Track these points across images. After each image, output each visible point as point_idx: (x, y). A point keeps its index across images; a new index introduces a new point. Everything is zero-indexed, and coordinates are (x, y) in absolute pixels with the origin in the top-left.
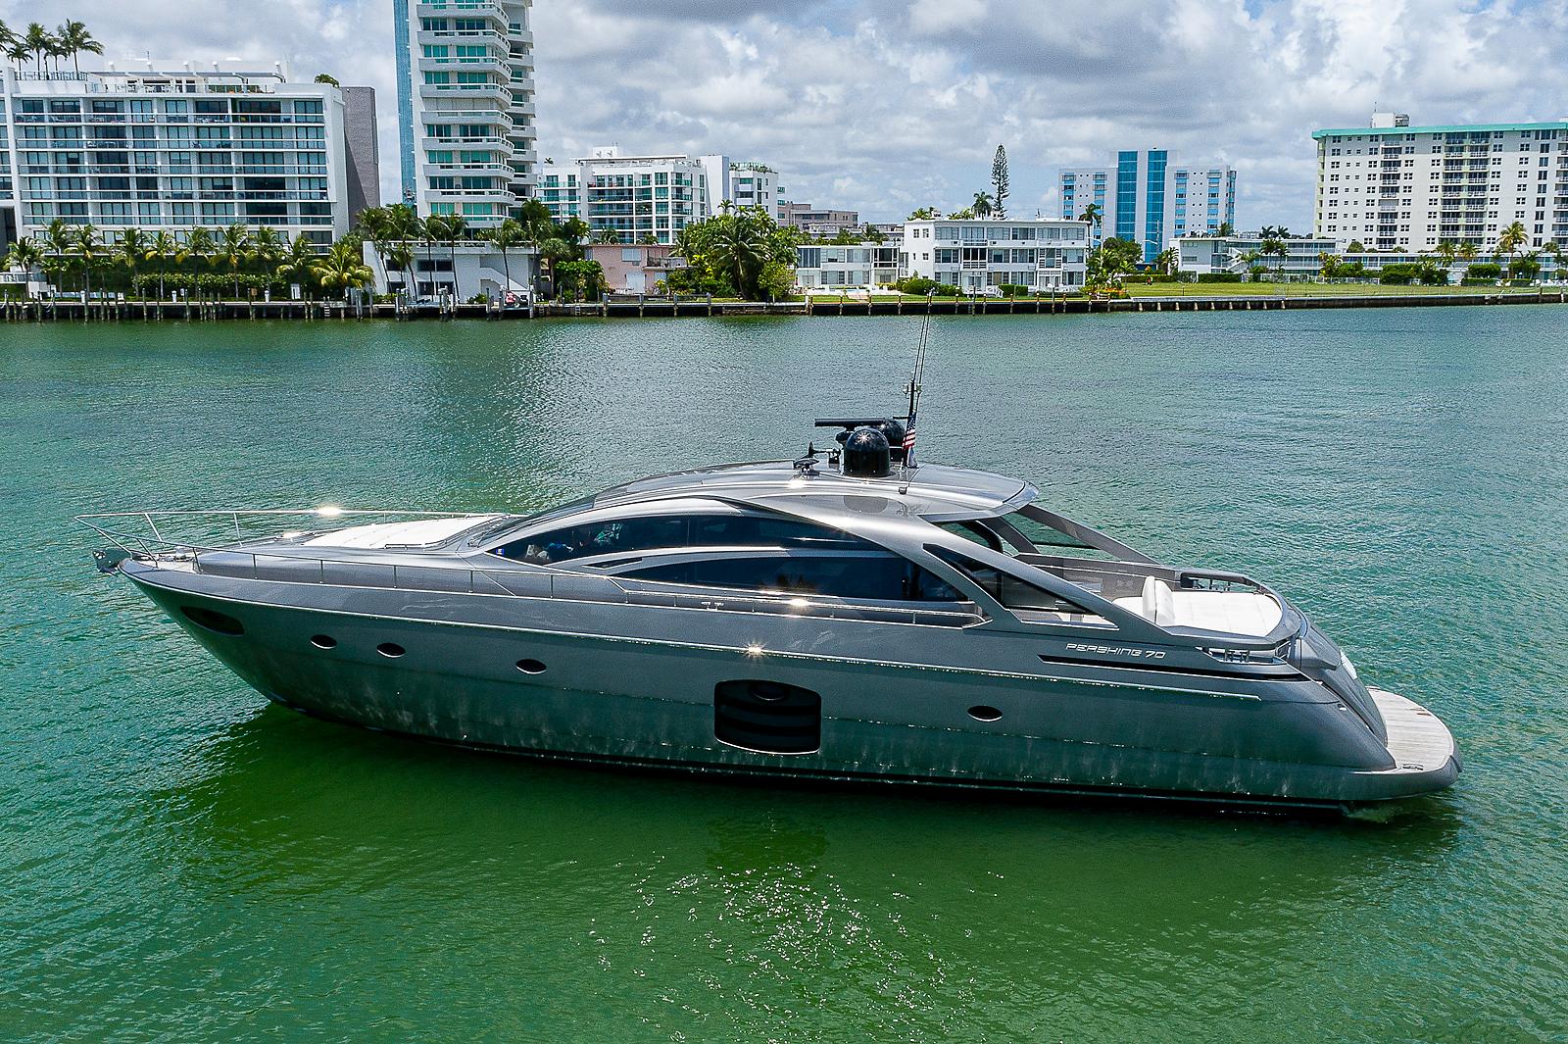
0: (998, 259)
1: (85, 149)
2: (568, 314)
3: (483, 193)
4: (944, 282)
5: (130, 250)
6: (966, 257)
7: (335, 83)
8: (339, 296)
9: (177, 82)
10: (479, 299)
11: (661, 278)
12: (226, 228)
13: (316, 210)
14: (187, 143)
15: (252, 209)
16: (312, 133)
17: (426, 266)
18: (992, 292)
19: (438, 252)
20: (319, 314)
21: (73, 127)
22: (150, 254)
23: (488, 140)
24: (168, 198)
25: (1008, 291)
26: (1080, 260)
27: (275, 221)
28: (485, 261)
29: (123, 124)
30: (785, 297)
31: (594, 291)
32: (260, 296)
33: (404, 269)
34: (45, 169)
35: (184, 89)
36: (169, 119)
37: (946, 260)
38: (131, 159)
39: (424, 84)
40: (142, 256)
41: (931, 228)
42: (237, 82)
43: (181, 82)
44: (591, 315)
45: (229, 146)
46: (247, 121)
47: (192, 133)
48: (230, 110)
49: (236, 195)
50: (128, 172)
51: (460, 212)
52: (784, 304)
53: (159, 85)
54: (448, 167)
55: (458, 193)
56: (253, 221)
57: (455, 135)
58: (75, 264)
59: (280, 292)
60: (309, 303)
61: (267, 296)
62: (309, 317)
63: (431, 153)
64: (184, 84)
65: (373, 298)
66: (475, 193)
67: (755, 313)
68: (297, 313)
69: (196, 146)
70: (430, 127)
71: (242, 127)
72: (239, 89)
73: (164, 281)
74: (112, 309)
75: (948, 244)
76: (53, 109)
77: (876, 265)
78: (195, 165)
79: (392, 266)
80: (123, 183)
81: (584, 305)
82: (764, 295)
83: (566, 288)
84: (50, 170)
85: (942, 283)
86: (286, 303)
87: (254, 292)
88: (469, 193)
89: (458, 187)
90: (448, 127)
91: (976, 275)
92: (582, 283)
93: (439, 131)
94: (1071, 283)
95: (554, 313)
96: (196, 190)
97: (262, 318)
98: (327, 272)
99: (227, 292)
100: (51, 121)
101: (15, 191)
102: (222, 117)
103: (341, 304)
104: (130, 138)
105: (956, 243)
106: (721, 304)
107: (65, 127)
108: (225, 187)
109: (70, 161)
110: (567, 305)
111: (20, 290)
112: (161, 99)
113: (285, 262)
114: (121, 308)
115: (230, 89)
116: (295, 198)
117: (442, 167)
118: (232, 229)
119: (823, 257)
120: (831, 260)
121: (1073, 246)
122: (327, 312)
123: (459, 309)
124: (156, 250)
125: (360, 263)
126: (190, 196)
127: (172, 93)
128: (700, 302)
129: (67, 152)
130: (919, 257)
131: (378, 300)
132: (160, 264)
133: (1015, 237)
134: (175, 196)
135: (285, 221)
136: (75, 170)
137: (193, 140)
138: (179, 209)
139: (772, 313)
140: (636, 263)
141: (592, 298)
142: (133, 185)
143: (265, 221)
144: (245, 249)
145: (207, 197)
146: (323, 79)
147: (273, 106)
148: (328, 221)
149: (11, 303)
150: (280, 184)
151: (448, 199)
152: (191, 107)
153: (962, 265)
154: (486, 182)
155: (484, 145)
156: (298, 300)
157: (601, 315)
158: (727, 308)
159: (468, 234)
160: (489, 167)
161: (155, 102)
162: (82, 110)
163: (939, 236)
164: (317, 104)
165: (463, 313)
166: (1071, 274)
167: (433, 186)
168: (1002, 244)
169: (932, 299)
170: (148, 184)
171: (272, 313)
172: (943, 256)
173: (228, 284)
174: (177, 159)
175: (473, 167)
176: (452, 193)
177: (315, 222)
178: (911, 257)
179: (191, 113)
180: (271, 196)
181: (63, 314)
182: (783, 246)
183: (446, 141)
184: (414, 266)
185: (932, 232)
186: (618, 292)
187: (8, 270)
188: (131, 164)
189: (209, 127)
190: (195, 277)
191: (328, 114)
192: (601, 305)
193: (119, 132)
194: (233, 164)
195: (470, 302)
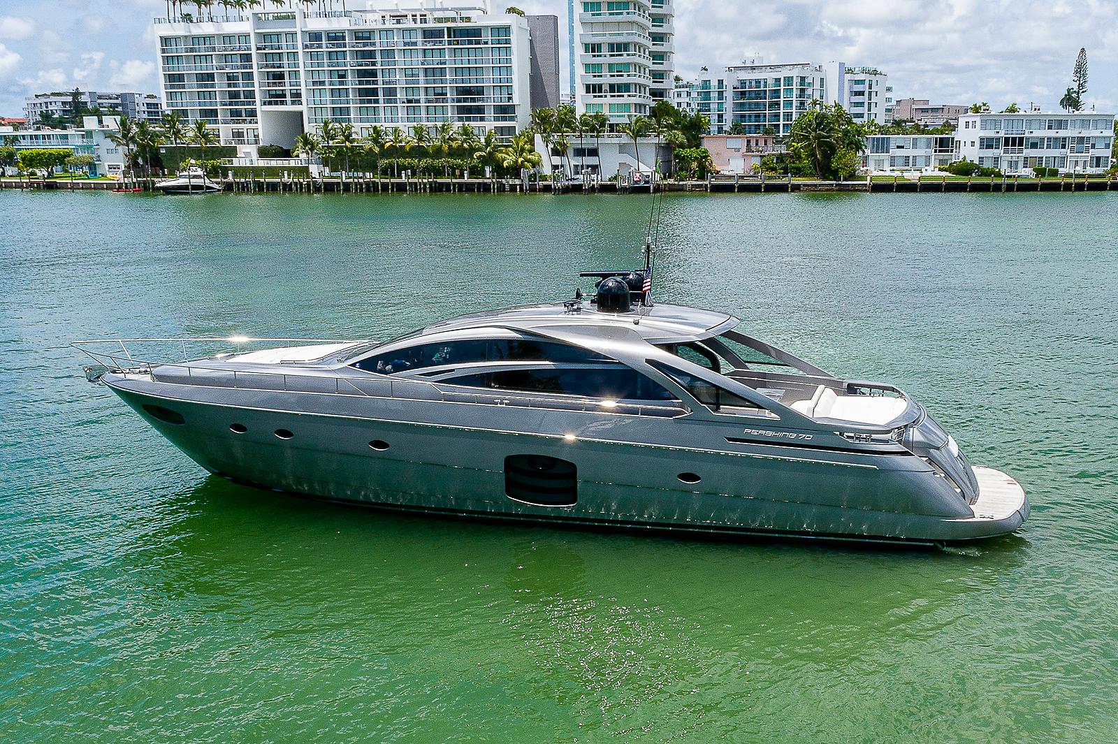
0: (1034, 146)
1: (349, 68)
2: (681, 189)
3: (623, 96)
4: (987, 165)
5: (375, 141)
6: (1006, 144)
7: (521, 13)
8: (517, 176)
9: (413, 16)
10: (615, 178)
11: (756, 162)
12: (439, 124)
13: (505, 111)
14: (417, 62)
15: (461, 110)
16: (503, 52)
17: (580, 152)
18: (1026, 173)
19: (588, 142)
20: (501, 188)
21: (341, 51)
22: (388, 144)
23: (628, 55)
24: (403, 102)
25: (1040, 172)
26: (1107, 146)
27: (475, 119)
28: (622, 148)
29: (374, 49)
30: (852, 176)
31: (703, 172)
32: (462, 176)
33: (563, 156)
34: (322, 83)
35: (419, 21)
36: (405, 44)
37: (990, 147)
38: (380, 74)
39: (583, 12)
40: (383, 146)
41: (978, 120)
42: (452, 14)
43: (416, 16)
44: (700, 191)
45: (445, 63)
46: (458, 44)
47: (421, 55)
48: (446, 36)
49: (449, 101)
50: (377, 84)
51: (606, 112)
52: (850, 183)
53: (399, 18)
54: (599, 76)
55: (606, 96)
56: (460, 119)
57: (605, 51)
58: (340, 153)
59: (475, 172)
60: (494, 180)
61: (466, 175)
62: (494, 191)
63: (587, 66)
64: (418, 17)
65: (540, 177)
66: (618, 96)
67: (827, 190)
68: (486, 188)
69: (423, 64)
70: (586, 45)
71: (455, 49)
72: (454, 20)
73: (398, 164)
74: (361, 184)
75: (991, 134)
76: (329, 38)
77: (935, 151)
78: (422, 78)
79: (556, 152)
80: (374, 92)
81: (694, 183)
82: (835, 174)
83: (681, 169)
84: (327, 83)
85: (985, 166)
86: (481, 181)
87: (457, 172)
88: (614, 96)
89: (605, 92)
90: (599, 45)
91: (1014, 159)
92: (694, 165)
93: (593, 48)
94: (1098, 166)
95: (672, 188)
96: (422, 97)
97: (463, 191)
98: (508, 157)
99: (439, 172)
100: (327, 47)
101: (304, 99)
102: (440, 42)
103: (517, 182)
104: (378, 59)
105: (998, 132)
106: (800, 182)
107: (336, 52)
108: (442, 94)
109: (340, 76)
110: (681, 183)
111: (304, 171)
112: (400, 29)
113: (479, 149)
114: (367, 184)
115: (447, 20)
116: (490, 101)
117: (595, 76)
118: (444, 125)
119: (892, 145)
120: (898, 147)
121: (1101, 135)
122: (507, 187)
123: (601, 185)
124: (392, 141)
125: (531, 151)
126: (418, 101)
127: (409, 24)
128: (784, 181)
129: (338, 70)
130: (968, 144)
131: (544, 178)
132: (395, 151)
133: (1050, 128)
134: (409, 101)
135: (482, 119)
136: (341, 83)
137: (421, 59)
138: (411, 111)
139: (840, 190)
140: (738, 150)
141: (702, 177)
142: (380, 93)
143: (468, 119)
144: (453, 140)
145: (429, 102)
146: (512, 10)
147: (476, 32)
148: (512, 119)
149: (296, 180)
150: (480, 91)
151: (598, 101)
152: (420, 34)
153: (1002, 151)
154: (626, 88)
155: (624, 59)
156: (488, 178)
157: (706, 190)
158: (804, 185)
159: (612, 128)
160: (629, 75)
161: (395, 31)
162: (347, 39)
163: (983, 128)
164: (507, 29)
165: (605, 189)
166: (1098, 159)
167: (588, 92)
168: (1038, 133)
169: (974, 179)
170: (391, 92)
171: (469, 188)
172: (988, 143)
173: (441, 166)
174: (410, 74)
175: (618, 76)
176: (601, 96)
177: (504, 119)
178: (962, 144)
179: (420, 40)
180: (473, 100)
181: (329, 188)
182: (854, 136)
183: (598, 56)
184: (570, 152)
185: (978, 124)
186: (722, 172)
187: (298, 156)
188: (380, 78)
189: (432, 49)
190: (419, 161)
191: (513, 37)
192: (707, 182)
193: (371, 54)
194: (448, 77)
195: (610, 180)
